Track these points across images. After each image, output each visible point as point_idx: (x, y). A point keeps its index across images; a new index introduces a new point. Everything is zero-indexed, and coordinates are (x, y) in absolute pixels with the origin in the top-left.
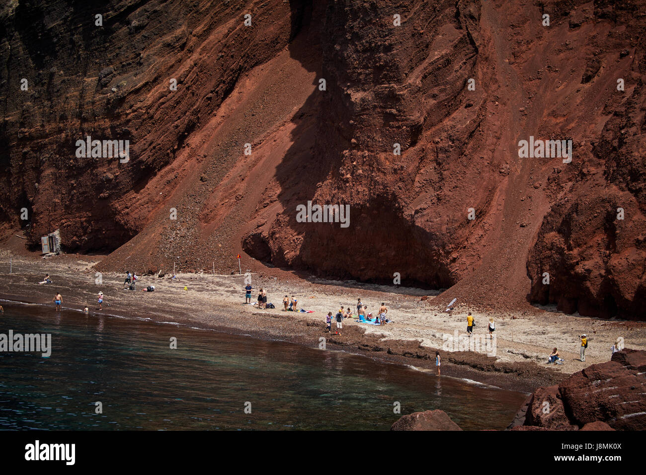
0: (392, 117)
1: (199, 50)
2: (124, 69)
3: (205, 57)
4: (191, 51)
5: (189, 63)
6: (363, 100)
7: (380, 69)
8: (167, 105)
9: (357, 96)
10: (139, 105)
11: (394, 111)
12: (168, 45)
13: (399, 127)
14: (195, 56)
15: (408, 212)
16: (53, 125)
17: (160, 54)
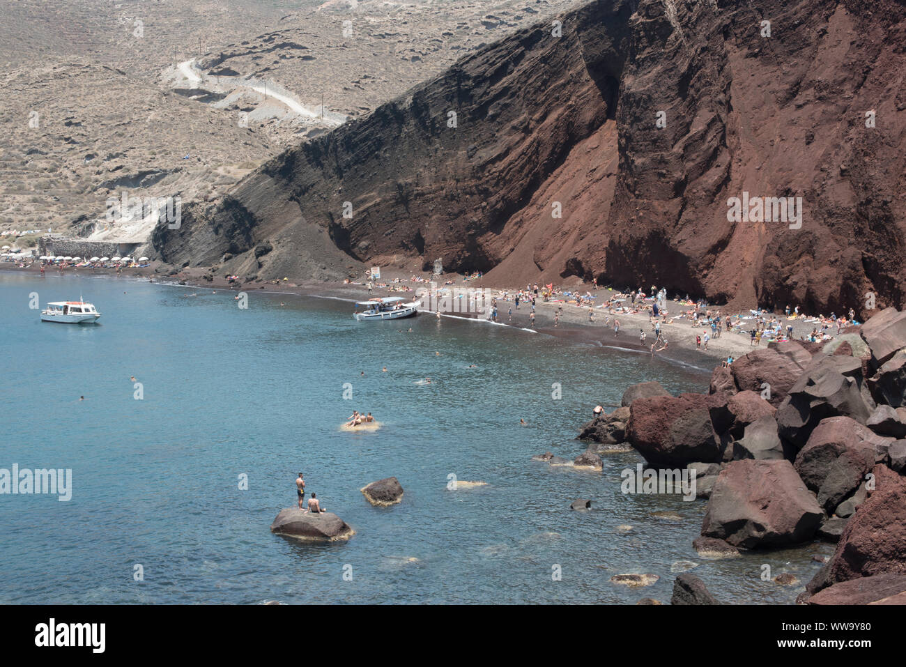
0: (663, 175)
1: (537, 131)
2: (485, 144)
3: (541, 135)
4: (531, 132)
5: (529, 140)
6: (643, 164)
7: (654, 142)
8: (514, 169)
9: (639, 161)
10: (494, 170)
11: (664, 171)
12: (514, 128)
13: (668, 182)
14: (534, 135)
15: (674, 242)
16: (438, 185)
17: (509, 134)
